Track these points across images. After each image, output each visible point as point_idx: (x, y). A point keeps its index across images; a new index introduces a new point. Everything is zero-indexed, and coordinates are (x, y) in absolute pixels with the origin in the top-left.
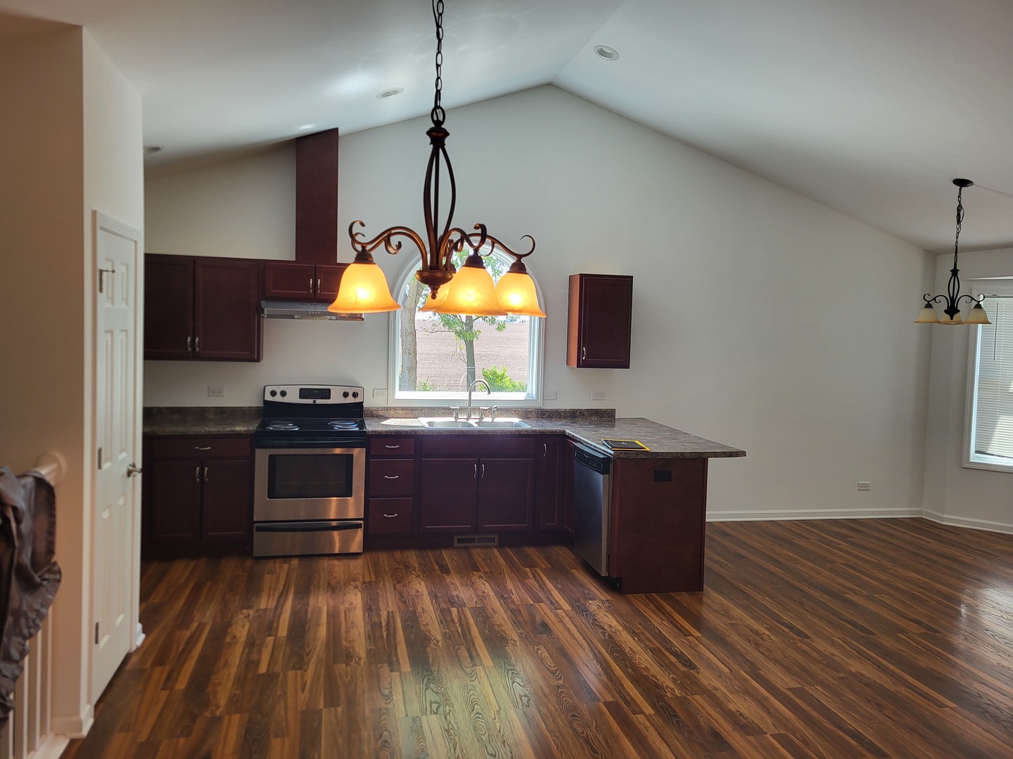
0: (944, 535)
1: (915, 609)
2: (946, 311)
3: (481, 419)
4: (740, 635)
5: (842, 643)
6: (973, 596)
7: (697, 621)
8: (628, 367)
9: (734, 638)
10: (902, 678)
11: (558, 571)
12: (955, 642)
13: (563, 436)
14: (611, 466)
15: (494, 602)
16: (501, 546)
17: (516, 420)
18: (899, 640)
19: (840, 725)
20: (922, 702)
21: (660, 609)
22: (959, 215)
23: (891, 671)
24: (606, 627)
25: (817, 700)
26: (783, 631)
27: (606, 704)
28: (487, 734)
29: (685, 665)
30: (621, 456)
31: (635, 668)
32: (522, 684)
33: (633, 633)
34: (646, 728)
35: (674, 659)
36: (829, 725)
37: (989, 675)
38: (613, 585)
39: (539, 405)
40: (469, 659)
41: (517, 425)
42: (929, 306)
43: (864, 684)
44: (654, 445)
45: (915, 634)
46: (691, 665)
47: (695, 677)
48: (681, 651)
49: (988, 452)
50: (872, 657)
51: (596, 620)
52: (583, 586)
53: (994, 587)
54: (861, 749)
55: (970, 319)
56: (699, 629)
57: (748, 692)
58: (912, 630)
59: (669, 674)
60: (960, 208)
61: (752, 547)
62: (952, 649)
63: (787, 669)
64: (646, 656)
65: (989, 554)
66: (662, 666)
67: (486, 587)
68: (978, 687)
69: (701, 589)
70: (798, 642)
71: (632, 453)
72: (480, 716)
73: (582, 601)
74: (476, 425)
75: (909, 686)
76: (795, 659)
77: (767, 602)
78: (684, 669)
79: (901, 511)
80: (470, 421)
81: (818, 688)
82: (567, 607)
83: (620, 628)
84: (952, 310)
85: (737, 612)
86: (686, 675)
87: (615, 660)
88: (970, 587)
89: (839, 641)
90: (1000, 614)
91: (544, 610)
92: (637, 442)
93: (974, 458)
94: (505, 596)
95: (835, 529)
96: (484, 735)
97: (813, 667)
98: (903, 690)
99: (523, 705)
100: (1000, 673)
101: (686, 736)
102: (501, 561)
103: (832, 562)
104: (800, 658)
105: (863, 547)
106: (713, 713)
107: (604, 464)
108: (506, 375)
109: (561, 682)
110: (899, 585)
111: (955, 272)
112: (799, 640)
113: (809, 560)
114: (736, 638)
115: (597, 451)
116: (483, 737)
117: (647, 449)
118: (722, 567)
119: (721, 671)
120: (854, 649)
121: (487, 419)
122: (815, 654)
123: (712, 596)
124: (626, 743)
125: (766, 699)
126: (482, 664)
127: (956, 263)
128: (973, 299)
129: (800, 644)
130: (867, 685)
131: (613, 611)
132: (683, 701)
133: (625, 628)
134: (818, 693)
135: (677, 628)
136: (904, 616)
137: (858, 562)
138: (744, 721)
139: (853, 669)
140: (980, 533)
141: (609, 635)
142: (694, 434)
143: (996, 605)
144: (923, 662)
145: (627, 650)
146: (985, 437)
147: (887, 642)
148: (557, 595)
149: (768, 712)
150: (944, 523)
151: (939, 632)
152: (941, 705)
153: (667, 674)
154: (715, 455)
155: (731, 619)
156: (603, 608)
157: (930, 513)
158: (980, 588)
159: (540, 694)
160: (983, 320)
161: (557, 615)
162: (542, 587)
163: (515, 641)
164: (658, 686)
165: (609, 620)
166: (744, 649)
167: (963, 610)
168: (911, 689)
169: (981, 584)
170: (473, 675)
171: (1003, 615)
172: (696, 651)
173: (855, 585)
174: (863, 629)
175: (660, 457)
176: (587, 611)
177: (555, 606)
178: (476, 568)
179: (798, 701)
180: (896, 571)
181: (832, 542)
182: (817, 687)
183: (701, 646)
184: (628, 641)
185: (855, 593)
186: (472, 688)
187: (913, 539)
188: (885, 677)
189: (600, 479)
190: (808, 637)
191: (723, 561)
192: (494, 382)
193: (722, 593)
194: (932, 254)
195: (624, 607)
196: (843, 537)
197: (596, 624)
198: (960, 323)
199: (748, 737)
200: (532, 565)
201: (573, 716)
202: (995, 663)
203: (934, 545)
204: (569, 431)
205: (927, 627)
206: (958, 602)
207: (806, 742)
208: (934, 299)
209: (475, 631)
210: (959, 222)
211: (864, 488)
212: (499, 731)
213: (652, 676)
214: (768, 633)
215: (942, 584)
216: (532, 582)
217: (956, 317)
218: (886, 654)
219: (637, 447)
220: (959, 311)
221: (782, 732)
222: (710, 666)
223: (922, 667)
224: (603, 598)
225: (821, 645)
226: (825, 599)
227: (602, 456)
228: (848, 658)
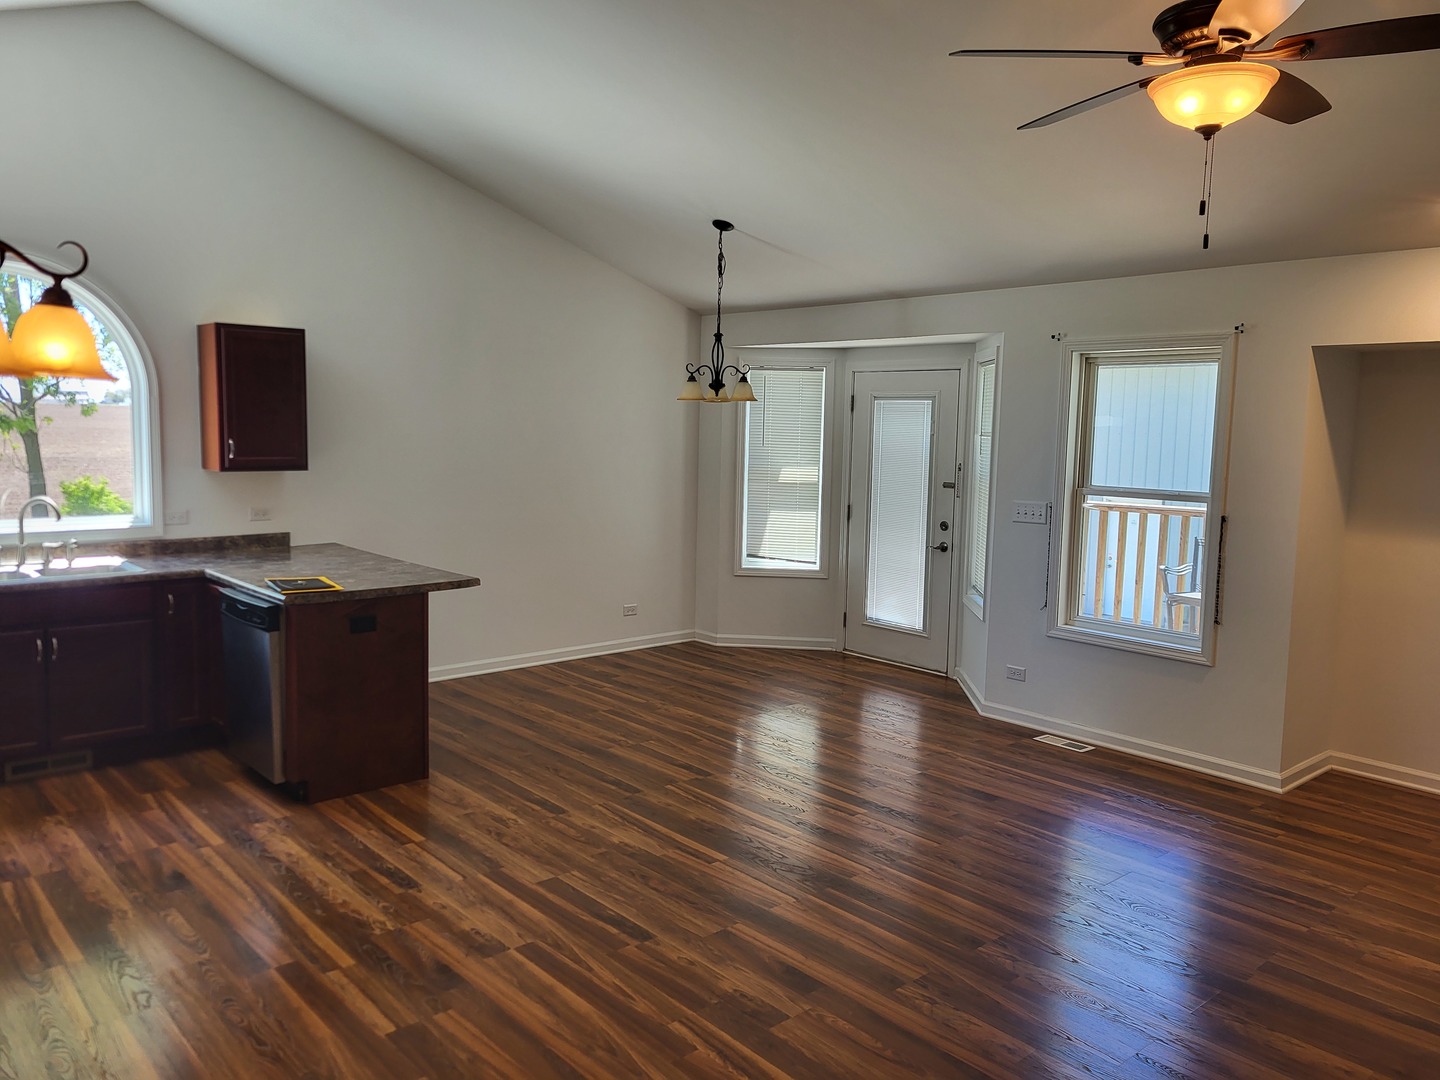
0: (717, 658)
1: (686, 752)
2: (711, 386)
3: (46, 563)
4: (477, 826)
5: (604, 810)
6: (747, 726)
7: (420, 821)
8: (304, 467)
9: (470, 833)
10: (670, 838)
11: (201, 790)
12: (727, 783)
13: (202, 579)
14: (282, 618)
15: (85, 857)
16: (98, 767)
17: (116, 561)
18: (667, 793)
19: (599, 912)
20: (691, 861)
21: (366, 815)
22: (720, 266)
23: (658, 832)
24: (283, 858)
25: (573, 889)
26: (533, 810)
27: (282, 970)
28: (72, 1071)
29: (401, 885)
30: (297, 602)
31: (327, 906)
32: (136, 975)
33: (325, 857)
34: (342, 987)
35: (384, 880)
36: (586, 917)
37: (760, 814)
38: (294, 794)
39: (159, 533)
40: (37, 960)
41: (117, 569)
42: (692, 379)
43: (629, 856)
44: (350, 581)
45: (684, 782)
46: (408, 883)
47: (415, 897)
48: (396, 867)
49: (760, 555)
50: (637, 820)
51: (265, 851)
52: (244, 804)
53: (767, 711)
54: (623, 937)
55: (736, 396)
56: (421, 831)
57: (488, 901)
58: (682, 778)
59: (378, 902)
60: (721, 257)
61: (496, 707)
62: (725, 792)
63: (538, 859)
64: (345, 886)
65: (762, 674)
66: (368, 894)
67: (72, 838)
68: (748, 829)
69: (425, 775)
70: (551, 820)
71: (314, 596)
72: (59, 1044)
73: (243, 827)
74: (37, 575)
75: (679, 847)
76: (547, 844)
77: (514, 777)
78: (398, 890)
79: (672, 636)
80: (24, 569)
81: (575, 873)
82: (216, 840)
83: (305, 854)
84: (717, 385)
85: (474, 797)
86: (402, 898)
87: (297, 902)
88: (741, 716)
89: (601, 808)
90: (771, 741)
91: (178, 855)
92: (323, 579)
93: (747, 563)
94: (107, 844)
95: (598, 668)
96: (67, 1071)
97: (569, 848)
98: (671, 853)
99: (138, 1007)
100: (771, 809)
101: (402, 981)
102: (100, 791)
103: (594, 710)
104: (553, 841)
105: (630, 686)
106: (440, 941)
107: (271, 616)
108: (107, 490)
109: (206, 956)
110: (670, 727)
111: (718, 337)
112: (553, 818)
113: (567, 713)
114: (473, 832)
115: (259, 598)
116: (64, 1076)
117: (338, 588)
118: (455, 741)
119: (451, 882)
120: (617, 815)
121: (59, 563)
122: (572, 832)
123: (442, 782)
124: (313, 1019)
125: (510, 903)
126: (62, 962)
127: (719, 325)
128: (738, 370)
129: (553, 823)
130: (632, 855)
131: (293, 830)
132: (397, 936)
133: (313, 852)
134: (575, 880)
135: (391, 836)
136: (673, 762)
137: (624, 706)
138: (481, 940)
139: (616, 840)
140: (752, 651)
141: (288, 869)
142: (409, 561)
143: (768, 732)
144: (693, 813)
145: (315, 884)
146: (757, 537)
147: (655, 798)
148: (201, 827)
149: (512, 920)
150: (718, 644)
151: (710, 775)
152: (710, 860)
153: (375, 903)
154: (438, 587)
155: (465, 808)
156: (278, 830)
157: (704, 635)
158: (753, 715)
159: (169, 981)
160: (748, 396)
161: (200, 857)
162: (175, 818)
163: (125, 912)
164: (362, 924)
165: (287, 847)
166: (484, 844)
167: (739, 745)
168: (679, 848)
169: (756, 710)
170: (45, 984)
171: (777, 743)
172: (418, 863)
173: (621, 735)
174: (628, 788)
175: (357, 598)
176: (251, 840)
177: (196, 842)
178: (50, 810)
179: (550, 896)
180: (666, 710)
181: (594, 685)
182: (573, 873)
183: (425, 853)
184: (316, 870)
185: (620, 745)
186: (42, 1003)
187: (686, 668)
188: (651, 841)
189: (266, 640)
190: (564, 812)
191: (457, 732)
192: (84, 501)
193: (454, 776)
194: (696, 314)
195: (310, 822)
196: (606, 677)
197: (266, 856)
198: (726, 400)
199: (485, 960)
200: (156, 788)
201: (226, 1001)
202: (766, 798)
203: (707, 672)
204: (211, 571)
205: (699, 772)
206: (732, 736)
207: (557, 946)
208: (698, 370)
209: (48, 911)
210: (721, 274)
211: (630, 612)
212: (96, 1059)
213: (353, 911)
214: (514, 817)
215: (715, 717)
216: (156, 814)
217: (721, 392)
218: (653, 812)
219: (323, 585)
220: (724, 385)
221: (529, 941)
222: (436, 878)
223: (691, 820)
224: (277, 816)
225: (580, 819)
226: (585, 758)
227: (265, 605)
228: (610, 827)
